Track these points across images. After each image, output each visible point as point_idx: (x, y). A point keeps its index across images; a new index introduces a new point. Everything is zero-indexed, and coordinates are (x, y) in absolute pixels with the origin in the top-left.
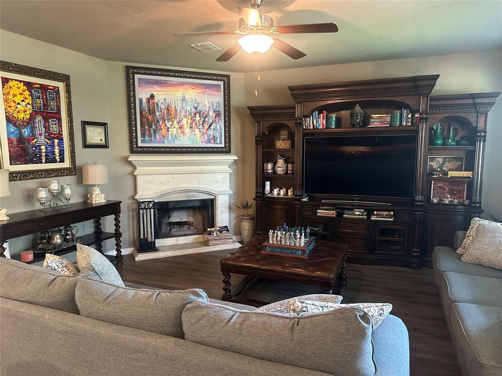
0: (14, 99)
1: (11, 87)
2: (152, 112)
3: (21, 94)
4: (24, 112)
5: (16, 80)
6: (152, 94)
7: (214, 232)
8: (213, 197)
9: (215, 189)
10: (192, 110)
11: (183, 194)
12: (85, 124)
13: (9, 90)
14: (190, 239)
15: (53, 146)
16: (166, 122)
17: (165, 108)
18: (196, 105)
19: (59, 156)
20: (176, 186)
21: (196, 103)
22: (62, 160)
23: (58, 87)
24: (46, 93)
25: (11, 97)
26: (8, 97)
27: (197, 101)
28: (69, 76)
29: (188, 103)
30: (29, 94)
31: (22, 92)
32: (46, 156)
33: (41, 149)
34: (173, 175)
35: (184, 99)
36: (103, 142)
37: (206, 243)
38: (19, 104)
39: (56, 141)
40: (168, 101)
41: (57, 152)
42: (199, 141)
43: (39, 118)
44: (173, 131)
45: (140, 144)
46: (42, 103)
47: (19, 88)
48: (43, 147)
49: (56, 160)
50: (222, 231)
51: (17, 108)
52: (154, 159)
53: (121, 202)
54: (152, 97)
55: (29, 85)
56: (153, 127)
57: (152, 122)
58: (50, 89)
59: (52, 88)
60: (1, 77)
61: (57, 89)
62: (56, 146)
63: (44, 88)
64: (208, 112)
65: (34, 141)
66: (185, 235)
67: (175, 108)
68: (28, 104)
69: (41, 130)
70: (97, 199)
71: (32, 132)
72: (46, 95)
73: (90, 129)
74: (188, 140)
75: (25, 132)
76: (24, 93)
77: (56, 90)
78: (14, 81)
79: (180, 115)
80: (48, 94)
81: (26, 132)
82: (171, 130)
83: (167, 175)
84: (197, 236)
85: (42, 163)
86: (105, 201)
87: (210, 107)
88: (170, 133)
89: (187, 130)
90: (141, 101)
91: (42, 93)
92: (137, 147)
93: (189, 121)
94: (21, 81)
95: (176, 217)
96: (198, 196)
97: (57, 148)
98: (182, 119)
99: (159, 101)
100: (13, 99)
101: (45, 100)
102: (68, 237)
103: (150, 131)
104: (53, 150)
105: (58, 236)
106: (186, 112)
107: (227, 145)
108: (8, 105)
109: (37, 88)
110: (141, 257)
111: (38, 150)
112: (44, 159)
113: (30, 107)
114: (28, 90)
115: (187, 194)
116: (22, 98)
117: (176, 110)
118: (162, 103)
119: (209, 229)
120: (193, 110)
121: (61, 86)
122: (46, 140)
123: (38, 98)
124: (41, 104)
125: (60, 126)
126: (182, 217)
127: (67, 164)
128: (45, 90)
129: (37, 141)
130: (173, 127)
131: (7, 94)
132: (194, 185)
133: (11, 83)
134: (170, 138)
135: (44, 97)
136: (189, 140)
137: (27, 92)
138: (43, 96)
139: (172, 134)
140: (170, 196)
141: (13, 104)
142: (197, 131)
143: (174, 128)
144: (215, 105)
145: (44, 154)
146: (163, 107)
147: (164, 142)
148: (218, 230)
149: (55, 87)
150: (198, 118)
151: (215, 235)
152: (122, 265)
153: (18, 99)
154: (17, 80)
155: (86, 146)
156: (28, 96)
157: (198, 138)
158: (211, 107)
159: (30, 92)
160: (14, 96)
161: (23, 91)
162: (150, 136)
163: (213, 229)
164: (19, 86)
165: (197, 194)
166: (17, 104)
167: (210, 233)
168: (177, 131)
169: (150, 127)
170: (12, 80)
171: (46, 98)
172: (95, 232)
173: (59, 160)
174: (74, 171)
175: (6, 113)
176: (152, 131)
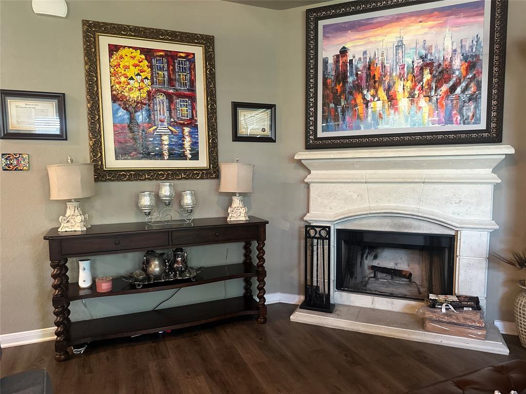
0: (125, 73)
1: (121, 57)
2: (341, 77)
3: (135, 66)
4: (139, 90)
5: (129, 47)
6: (344, 48)
7: (441, 304)
8: (453, 233)
9: (456, 216)
10: (416, 62)
11: (388, 220)
12: (236, 106)
13: (119, 61)
14: (397, 305)
15: (182, 137)
16: (365, 92)
17: (364, 67)
18: (423, 52)
19: (190, 150)
20: (374, 205)
21: (424, 48)
22: (195, 156)
23: (194, 54)
24: (174, 63)
25: (121, 70)
26: (117, 70)
27: (428, 44)
28: (213, 36)
29: (408, 51)
30: (147, 66)
31: (137, 62)
32: (169, 150)
33: (162, 140)
34: (369, 185)
35: (400, 46)
36: (268, 133)
37: (421, 323)
38: (132, 78)
39: (187, 130)
40: (370, 54)
41: (187, 143)
42: (426, 121)
43: (161, 98)
44: (377, 105)
45: (320, 134)
46: (166, 77)
47: (133, 58)
48: (165, 138)
49: (186, 156)
50: (463, 307)
51: (129, 84)
52: (332, 157)
53: (267, 222)
54: (344, 52)
55: (148, 53)
56: (343, 104)
57: (340, 96)
58: (181, 57)
59: (182, 55)
60: (109, 44)
61: (192, 56)
62: (187, 137)
63: (171, 56)
64: (451, 61)
65: (151, 129)
66: (391, 296)
67: (382, 63)
68: (146, 78)
69: (164, 115)
70: (235, 215)
71: (149, 116)
72: (174, 66)
73: (244, 113)
74: (403, 121)
75: (139, 115)
76: (141, 64)
77: (190, 58)
78: (127, 49)
79: (391, 75)
80: (176, 65)
81: (141, 117)
82: (371, 105)
83: (357, 185)
84: (413, 303)
85: (163, 159)
86: (244, 219)
87: (455, 51)
88: (370, 110)
89: (403, 102)
90: (325, 62)
91: (168, 63)
92: (316, 139)
93: (409, 84)
94: (136, 49)
95: (389, 259)
96: (419, 227)
97: (188, 139)
98: (394, 83)
99: (354, 57)
100: (123, 72)
101: (171, 73)
102: (176, 265)
103: (336, 110)
104: (180, 142)
105: (157, 262)
106: (403, 68)
107: (493, 125)
108: (117, 80)
109: (161, 56)
110: (302, 317)
111: (157, 141)
112: (166, 153)
113: (147, 82)
114: (146, 59)
115: (396, 221)
116: (136, 71)
117: (383, 66)
118: (360, 59)
119: (432, 297)
120: (419, 62)
121: (198, 52)
122: (170, 128)
123: (161, 69)
124: (164, 77)
125: (193, 108)
126: (399, 261)
127: (203, 162)
128: (172, 59)
129: (156, 129)
130: (376, 99)
131: (115, 66)
132: (408, 205)
133: (122, 52)
134: (370, 118)
135: (171, 67)
136: (407, 120)
137: (146, 63)
138: (168, 67)
139: (374, 113)
140: (364, 222)
141: (123, 79)
142: (423, 102)
143: (379, 100)
144: (467, 44)
145: (167, 147)
146: (360, 66)
147: (358, 128)
148: (452, 303)
149: (188, 54)
150: (427, 76)
151: (444, 310)
152: (265, 322)
153: (132, 72)
154: (131, 47)
155: (237, 138)
156: (146, 68)
157: (426, 115)
158: (459, 50)
159: (150, 61)
160: (127, 67)
161: (140, 62)
162: (336, 119)
163: (442, 298)
164: (133, 55)
165: (416, 223)
166: (129, 79)
167: (433, 305)
168: (383, 106)
169: (337, 103)
170: (124, 47)
171: (174, 69)
172: (245, 263)
173: (190, 156)
174: (214, 172)
175: (112, 91)
176: (339, 110)
